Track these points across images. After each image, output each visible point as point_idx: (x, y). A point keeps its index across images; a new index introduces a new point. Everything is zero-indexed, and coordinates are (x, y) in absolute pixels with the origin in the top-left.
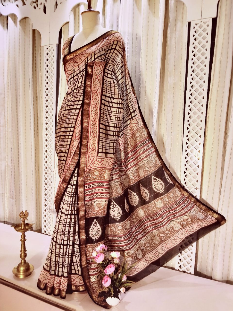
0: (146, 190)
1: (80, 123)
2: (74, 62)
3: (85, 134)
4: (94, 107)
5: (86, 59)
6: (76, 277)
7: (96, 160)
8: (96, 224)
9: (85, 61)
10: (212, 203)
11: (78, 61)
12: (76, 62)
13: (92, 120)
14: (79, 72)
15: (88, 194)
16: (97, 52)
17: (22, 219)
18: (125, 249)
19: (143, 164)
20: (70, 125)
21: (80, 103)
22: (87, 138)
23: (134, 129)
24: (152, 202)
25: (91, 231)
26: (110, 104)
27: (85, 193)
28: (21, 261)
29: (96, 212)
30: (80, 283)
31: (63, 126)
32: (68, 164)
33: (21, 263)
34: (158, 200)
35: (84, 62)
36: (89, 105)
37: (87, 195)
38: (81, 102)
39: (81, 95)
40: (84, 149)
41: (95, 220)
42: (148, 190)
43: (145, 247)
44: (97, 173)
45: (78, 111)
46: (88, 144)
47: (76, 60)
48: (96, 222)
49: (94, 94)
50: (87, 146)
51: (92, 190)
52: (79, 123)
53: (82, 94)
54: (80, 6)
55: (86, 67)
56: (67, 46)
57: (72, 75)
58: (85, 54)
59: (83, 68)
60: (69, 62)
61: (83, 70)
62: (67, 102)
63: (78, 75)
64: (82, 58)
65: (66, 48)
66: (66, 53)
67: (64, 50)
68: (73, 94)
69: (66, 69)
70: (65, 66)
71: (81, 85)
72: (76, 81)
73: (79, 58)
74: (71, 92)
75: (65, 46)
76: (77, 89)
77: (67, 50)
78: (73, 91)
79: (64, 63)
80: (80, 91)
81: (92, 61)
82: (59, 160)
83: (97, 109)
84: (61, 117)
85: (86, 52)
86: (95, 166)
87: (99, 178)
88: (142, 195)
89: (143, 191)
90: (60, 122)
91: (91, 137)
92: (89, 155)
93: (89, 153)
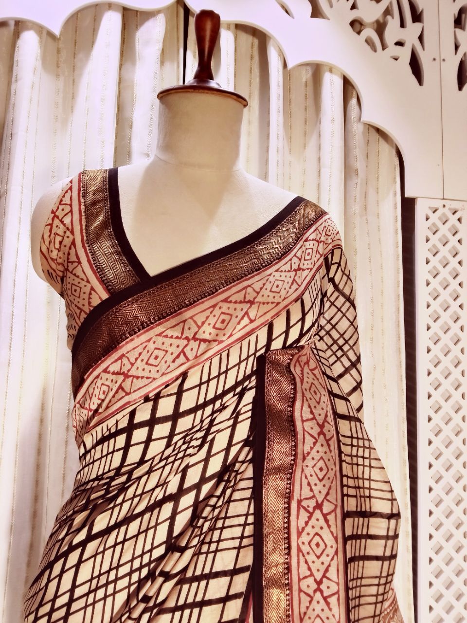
2: (187, 338)
4: (311, 592)
5: (263, 334)
9: (253, 338)
11: (207, 336)
12: (195, 339)
14: (211, 395)
21: (241, 583)
35: (245, 343)
38: (245, 576)
39: (242, 538)
47: (199, 327)
49: (304, 515)
53: (245, 525)
54: (17, 31)
55: (260, 372)
56: (87, 227)
57: (166, 407)
58: (251, 303)
59: (240, 377)
60: (151, 333)
61: (237, 384)
62: (130, 574)
63: (209, 410)
64: (234, 321)
65: (91, 239)
66: (117, 271)
67: (73, 243)
68: (172, 519)
69: (111, 363)
70: (112, 346)
71: (227, 468)
72: (195, 443)
73: (212, 320)
74: (159, 504)
75: (75, 220)
76: (198, 487)
77: (105, 247)
78: (175, 498)
79: (111, 331)
80: (234, 509)
81: (288, 343)
83: (332, 601)
85: (250, 294)
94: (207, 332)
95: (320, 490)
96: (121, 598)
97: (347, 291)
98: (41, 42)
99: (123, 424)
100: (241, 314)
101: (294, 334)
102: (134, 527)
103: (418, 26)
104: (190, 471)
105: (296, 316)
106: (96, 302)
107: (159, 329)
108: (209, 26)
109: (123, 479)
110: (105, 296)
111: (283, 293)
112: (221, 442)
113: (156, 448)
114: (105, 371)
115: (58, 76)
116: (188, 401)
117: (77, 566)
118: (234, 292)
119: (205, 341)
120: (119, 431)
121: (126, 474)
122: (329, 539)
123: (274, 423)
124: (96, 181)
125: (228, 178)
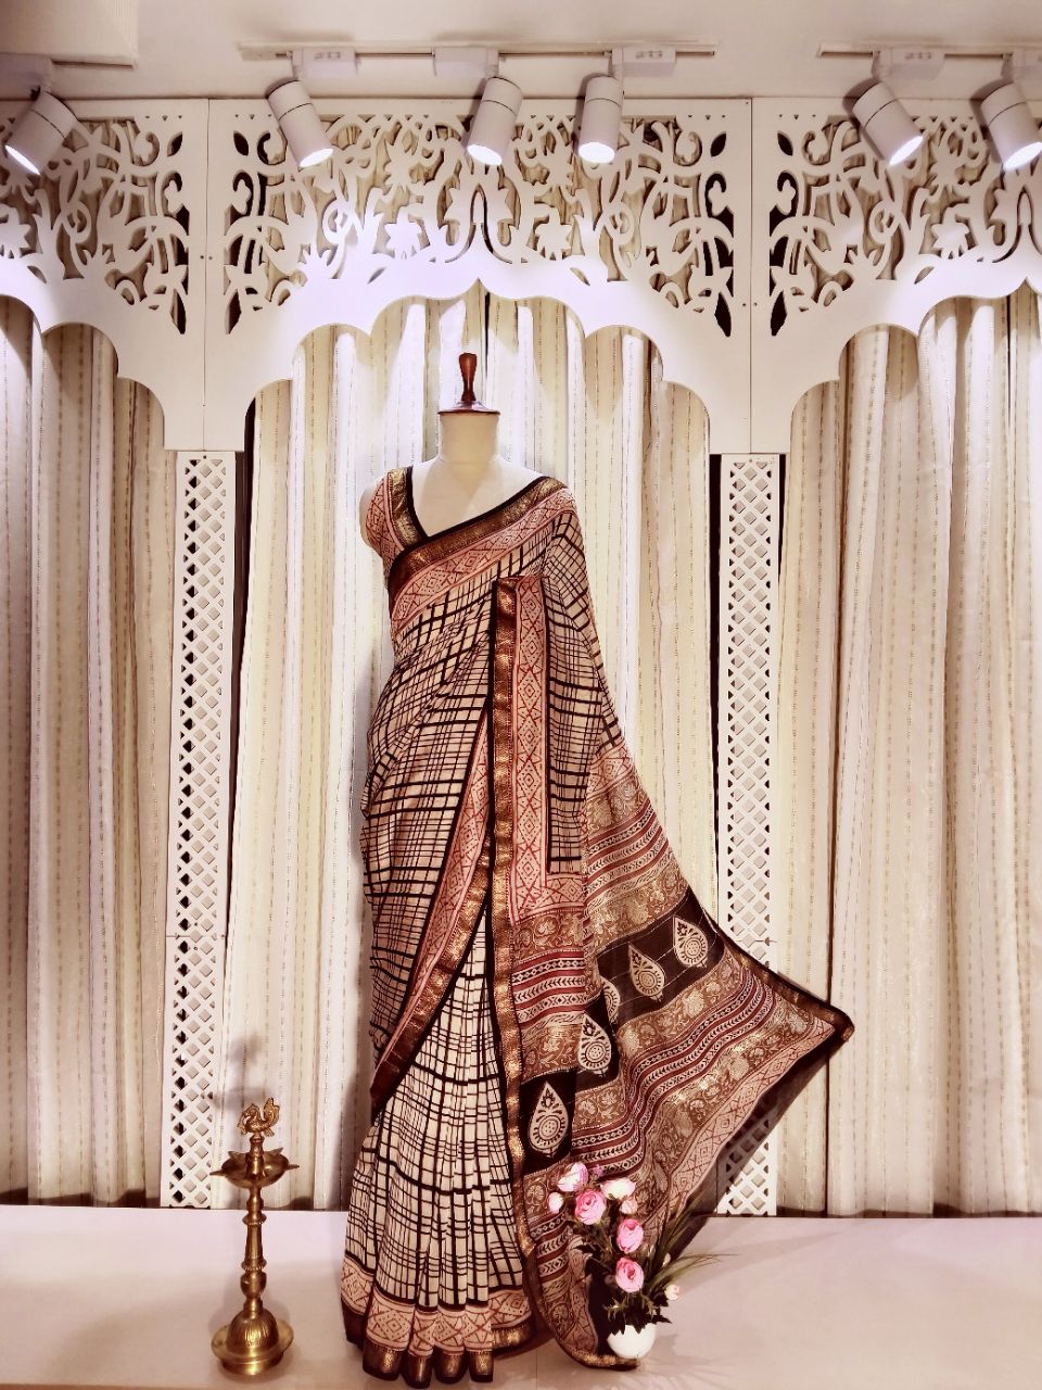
0: (653, 965)
1: (484, 767)
2: (449, 572)
3: (501, 804)
4: (524, 716)
5: (495, 568)
6: (500, 1299)
7: (543, 885)
8: (553, 1099)
9: (489, 571)
10: (808, 981)
11: (461, 570)
12: (453, 572)
13: (520, 756)
14: (464, 604)
15: (524, 1000)
16: (526, 548)
17: (250, 1135)
18: (627, 1168)
19: (646, 882)
21: (480, 702)
22: (508, 814)
23: (616, 776)
24: (674, 1001)
25: (534, 1124)
27: (514, 999)
28: (247, 1305)
29: (549, 1058)
30: (518, 1317)
32: (458, 908)
33: (246, 1312)
34: (690, 992)
35: (484, 574)
37: (523, 1006)
38: (483, 700)
39: (481, 679)
40: (504, 853)
41: (547, 1086)
42: (661, 963)
43: (663, 1152)
44: (546, 928)
45: (473, 727)
46: (511, 834)
47: (457, 565)
48: (552, 1091)
49: (521, 674)
50: (509, 840)
51: (536, 986)
52: (480, 767)
53: (483, 673)
54: (334, 332)
55: (494, 591)
56: (393, 509)
57: (439, 611)
58: (489, 550)
59: (482, 593)
60: (428, 569)
61: (480, 599)
63: (463, 613)
64: (478, 561)
65: (395, 516)
66: (409, 534)
67: (385, 520)
68: (444, 671)
69: (407, 589)
70: (408, 577)
71: (474, 645)
72: (455, 631)
73: (464, 561)
74: (436, 665)
75: (386, 505)
76: (458, 655)
77: (403, 522)
78: (445, 661)
79: (406, 569)
80: (477, 665)
81: (512, 573)
82: (398, 895)
83: (538, 721)
84: (401, 745)
85: (489, 545)
86: (541, 905)
87: (553, 943)
88: (635, 983)
89: (641, 968)
90: (403, 765)
91: (521, 810)
92: (516, 871)
93: (517, 862)
94: (461, 568)
95: (531, 660)
96: (417, 710)
97: (577, 544)
98: (356, 343)
99: (417, 622)
100: (481, 557)
101: (516, 568)
102: (423, 675)
103: (727, 270)
104: (453, 647)
105: (516, 556)
106: (398, 553)
107: (432, 567)
108: (468, 363)
109: (417, 654)
110: (402, 549)
111: (509, 543)
112: (471, 630)
113: (434, 634)
114: (406, 594)
115: (372, 366)
116: (451, 608)
117: (394, 699)
118: (478, 545)
119: (460, 573)
120: (415, 628)
121: (419, 650)
122: (536, 688)
123: (501, 620)
124: (398, 477)
125: (485, 470)
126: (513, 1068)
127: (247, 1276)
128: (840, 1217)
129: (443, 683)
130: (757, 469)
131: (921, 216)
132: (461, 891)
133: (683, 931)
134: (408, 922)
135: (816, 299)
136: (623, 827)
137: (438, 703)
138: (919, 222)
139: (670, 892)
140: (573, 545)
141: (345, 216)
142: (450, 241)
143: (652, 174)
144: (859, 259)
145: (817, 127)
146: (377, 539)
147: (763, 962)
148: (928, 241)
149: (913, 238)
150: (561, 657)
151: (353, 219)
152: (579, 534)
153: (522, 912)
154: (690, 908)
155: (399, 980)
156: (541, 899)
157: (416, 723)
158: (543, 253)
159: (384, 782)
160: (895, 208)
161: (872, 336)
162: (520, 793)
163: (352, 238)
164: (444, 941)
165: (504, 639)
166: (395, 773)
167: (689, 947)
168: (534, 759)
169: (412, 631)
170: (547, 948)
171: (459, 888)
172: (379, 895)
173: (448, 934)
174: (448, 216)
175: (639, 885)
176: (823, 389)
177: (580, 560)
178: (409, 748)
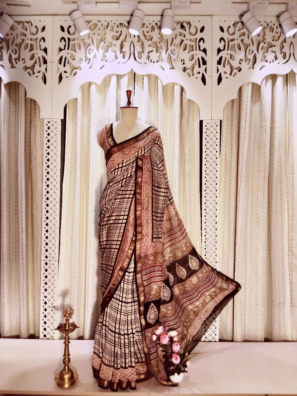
0: (183, 269)
1: (134, 211)
2: (123, 154)
3: (138, 222)
5: (137, 153)
6: (138, 366)
7: (151, 245)
8: (154, 308)
10: (228, 274)
11: (127, 154)
12: (125, 154)
13: (144, 208)
15: (145, 279)
16: (146, 147)
17: (65, 318)
19: (181, 245)
20: (123, 214)
21: (132, 192)
22: (141, 225)
24: (189, 279)
25: (148, 315)
26: (158, 193)
27: (142, 279)
28: (65, 367)
29: (152, 296)
30: (144, 371)
31: (115, 214)
32: (126, 252)
33: (64, 369)
34: (194, 277)
35: (134, 155)
36: (140, 194)
37: (145, 281)
38: (133, 191)
40: (139, 236)
41: (152, 304)
42: (185, 268)
43: (185, 323)
44: (152, 258)
46: (142, 231)
47: (125, 152)
48: (153, 305)
50: (141, 233)
51: (149, 275)
52: (132, 211)
53: (133, 184)
54: (90, 84)
55: (136, 160)
56: (107, 136)
57: (120, 166)
58: (135, 148)
60: (117, 153)
61: (132, 162)
62: (115, 191)
63: (127, 166)
64: (132, 151)
65: (108, 138)
66: (112, 143)
67: (105, 139)
68: (122, 183)
69: (111, 159)
70: (111, 156)
71: (131, 175)
73: (128, 151)
75: (105, 135)
76: (126, 178)
77: (110, 139)
78: (122, 180)
79: (111, 153)
80: (131, 181)
81: (142, 155)
82: (109, 248)
83: (149, 198)
84: (109, 205)
85: (135, 146)
86: (150, 252)
87: (154, 262)
88: (178, 274)
89: (179, 270)
90: (110, 211)
91: (144, 224)
92: (143, 242)
93: (143, 239)
94: (127, 153)
95: (148, 180)
96: (114, 194)
98: (96, 87)
99: (114, 169)
101: (143, 153)
103: (205, 66)
104: (125, 176)
105: (143, 150)
106: (108, 148)
107: (119, 153)
108: (129, 93)
110: (110, 147)
111: (141, 146)
114: (111, 161)
115: (101, 94)
118: (132, 146)
120: (113, 171)
121: (115, 177)
122: (149, 188)
123: (139, 168)
124: (109, 126)
125: (134, 124)
126: (142, 299)
127: (65, 359)
128: (237, 342)
129: (122, 186)
130: (213, 124)
131: (262, 50)
132: (127, 247)
133: (192, 259)
134: (112, 256)
135: (231, 74)
136: (174, 229)
137: (120, 192)
138: (261, 52)
139: (188, 248)
140: (160, 146)
141: (93, 50)
142: (124, 57)
143: (183, 38)
144: (243, 63)
145: (231, 24)
146: (102, 145)
147: (215, 268)
148: (264, 58)
149: (259, 57)
150: (156, 179)
151: (95, 51)
152: (161, 143)
153: (145, 253)
154: (194, 252)
155: (109, 273)
156: (150, 250)
157: (114, 198)
158: (151, 61)
159: (104, 215)
160: (254, 48)
161: (247, 85)
162: (144, 219)
163: (95, 56)
164: (122, 262)
165: (139, 174)
166: (108, 213)
167: (193, 264)
168: (148, 209)
169: (112, 171)
170: (152, 264)
171: (126, 246)
172: (103, 248)
173: (123, 260)
174: (123, 50)
175: (179, 246)
176: (233, 101)
177: (162, 151)
178: (112, 206)
